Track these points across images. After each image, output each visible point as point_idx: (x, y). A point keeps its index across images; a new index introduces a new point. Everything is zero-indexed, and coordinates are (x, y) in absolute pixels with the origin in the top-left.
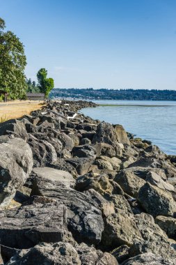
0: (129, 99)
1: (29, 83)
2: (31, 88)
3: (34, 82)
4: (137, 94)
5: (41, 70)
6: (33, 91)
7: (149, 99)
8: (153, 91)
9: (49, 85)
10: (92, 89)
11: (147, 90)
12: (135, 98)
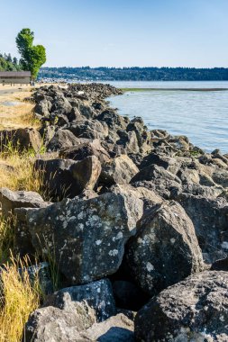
0: (135, 80)
1: (9, 59)
2: (12, 66)
3: (15, 59)
4: (145, 73)
5: (24, 31)
6: (15, 69)
7: (159, 79)
8: (163, 69)
9: (37, 58)
10: (88, 68)
11: (156, 69)
12: (141, 79)
